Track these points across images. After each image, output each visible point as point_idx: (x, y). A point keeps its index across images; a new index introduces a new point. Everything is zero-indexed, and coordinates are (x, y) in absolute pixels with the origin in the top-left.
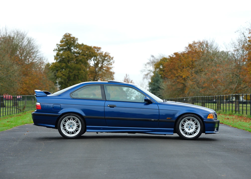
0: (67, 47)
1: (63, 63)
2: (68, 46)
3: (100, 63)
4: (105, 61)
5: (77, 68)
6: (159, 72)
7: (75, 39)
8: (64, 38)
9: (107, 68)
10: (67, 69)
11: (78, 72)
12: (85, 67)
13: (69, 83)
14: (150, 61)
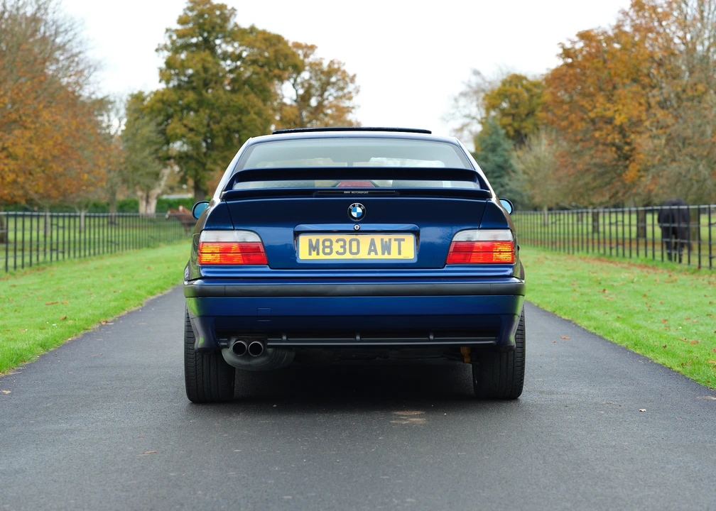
0: (201, 39)
1: (187, 90)
2: (206, 35)
3: (314, 95)
4: (329, 88)
5: (234, 106)
6: (500, 120)
7: (226, 12)
8: (191, 9)
9: (336, 111)
10: (201, 110)
11: (240, 121)
12: (260, 104)
13: (210, 156)
14: (470, 86)
